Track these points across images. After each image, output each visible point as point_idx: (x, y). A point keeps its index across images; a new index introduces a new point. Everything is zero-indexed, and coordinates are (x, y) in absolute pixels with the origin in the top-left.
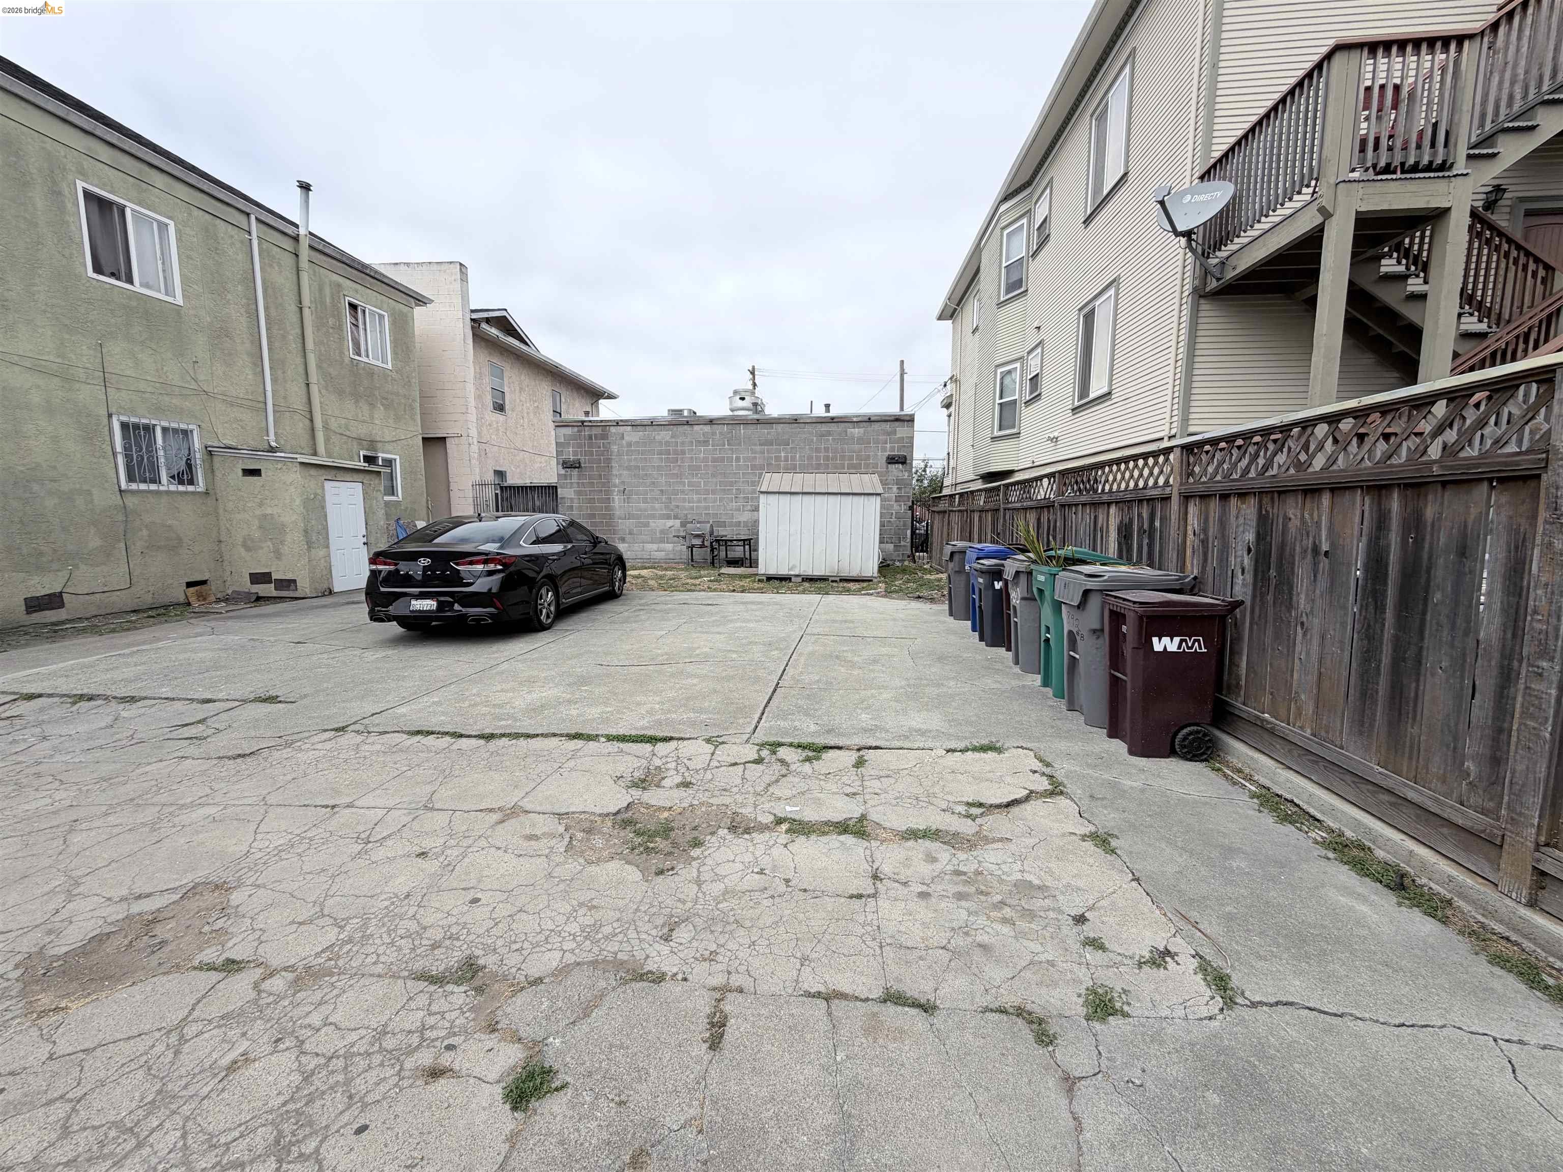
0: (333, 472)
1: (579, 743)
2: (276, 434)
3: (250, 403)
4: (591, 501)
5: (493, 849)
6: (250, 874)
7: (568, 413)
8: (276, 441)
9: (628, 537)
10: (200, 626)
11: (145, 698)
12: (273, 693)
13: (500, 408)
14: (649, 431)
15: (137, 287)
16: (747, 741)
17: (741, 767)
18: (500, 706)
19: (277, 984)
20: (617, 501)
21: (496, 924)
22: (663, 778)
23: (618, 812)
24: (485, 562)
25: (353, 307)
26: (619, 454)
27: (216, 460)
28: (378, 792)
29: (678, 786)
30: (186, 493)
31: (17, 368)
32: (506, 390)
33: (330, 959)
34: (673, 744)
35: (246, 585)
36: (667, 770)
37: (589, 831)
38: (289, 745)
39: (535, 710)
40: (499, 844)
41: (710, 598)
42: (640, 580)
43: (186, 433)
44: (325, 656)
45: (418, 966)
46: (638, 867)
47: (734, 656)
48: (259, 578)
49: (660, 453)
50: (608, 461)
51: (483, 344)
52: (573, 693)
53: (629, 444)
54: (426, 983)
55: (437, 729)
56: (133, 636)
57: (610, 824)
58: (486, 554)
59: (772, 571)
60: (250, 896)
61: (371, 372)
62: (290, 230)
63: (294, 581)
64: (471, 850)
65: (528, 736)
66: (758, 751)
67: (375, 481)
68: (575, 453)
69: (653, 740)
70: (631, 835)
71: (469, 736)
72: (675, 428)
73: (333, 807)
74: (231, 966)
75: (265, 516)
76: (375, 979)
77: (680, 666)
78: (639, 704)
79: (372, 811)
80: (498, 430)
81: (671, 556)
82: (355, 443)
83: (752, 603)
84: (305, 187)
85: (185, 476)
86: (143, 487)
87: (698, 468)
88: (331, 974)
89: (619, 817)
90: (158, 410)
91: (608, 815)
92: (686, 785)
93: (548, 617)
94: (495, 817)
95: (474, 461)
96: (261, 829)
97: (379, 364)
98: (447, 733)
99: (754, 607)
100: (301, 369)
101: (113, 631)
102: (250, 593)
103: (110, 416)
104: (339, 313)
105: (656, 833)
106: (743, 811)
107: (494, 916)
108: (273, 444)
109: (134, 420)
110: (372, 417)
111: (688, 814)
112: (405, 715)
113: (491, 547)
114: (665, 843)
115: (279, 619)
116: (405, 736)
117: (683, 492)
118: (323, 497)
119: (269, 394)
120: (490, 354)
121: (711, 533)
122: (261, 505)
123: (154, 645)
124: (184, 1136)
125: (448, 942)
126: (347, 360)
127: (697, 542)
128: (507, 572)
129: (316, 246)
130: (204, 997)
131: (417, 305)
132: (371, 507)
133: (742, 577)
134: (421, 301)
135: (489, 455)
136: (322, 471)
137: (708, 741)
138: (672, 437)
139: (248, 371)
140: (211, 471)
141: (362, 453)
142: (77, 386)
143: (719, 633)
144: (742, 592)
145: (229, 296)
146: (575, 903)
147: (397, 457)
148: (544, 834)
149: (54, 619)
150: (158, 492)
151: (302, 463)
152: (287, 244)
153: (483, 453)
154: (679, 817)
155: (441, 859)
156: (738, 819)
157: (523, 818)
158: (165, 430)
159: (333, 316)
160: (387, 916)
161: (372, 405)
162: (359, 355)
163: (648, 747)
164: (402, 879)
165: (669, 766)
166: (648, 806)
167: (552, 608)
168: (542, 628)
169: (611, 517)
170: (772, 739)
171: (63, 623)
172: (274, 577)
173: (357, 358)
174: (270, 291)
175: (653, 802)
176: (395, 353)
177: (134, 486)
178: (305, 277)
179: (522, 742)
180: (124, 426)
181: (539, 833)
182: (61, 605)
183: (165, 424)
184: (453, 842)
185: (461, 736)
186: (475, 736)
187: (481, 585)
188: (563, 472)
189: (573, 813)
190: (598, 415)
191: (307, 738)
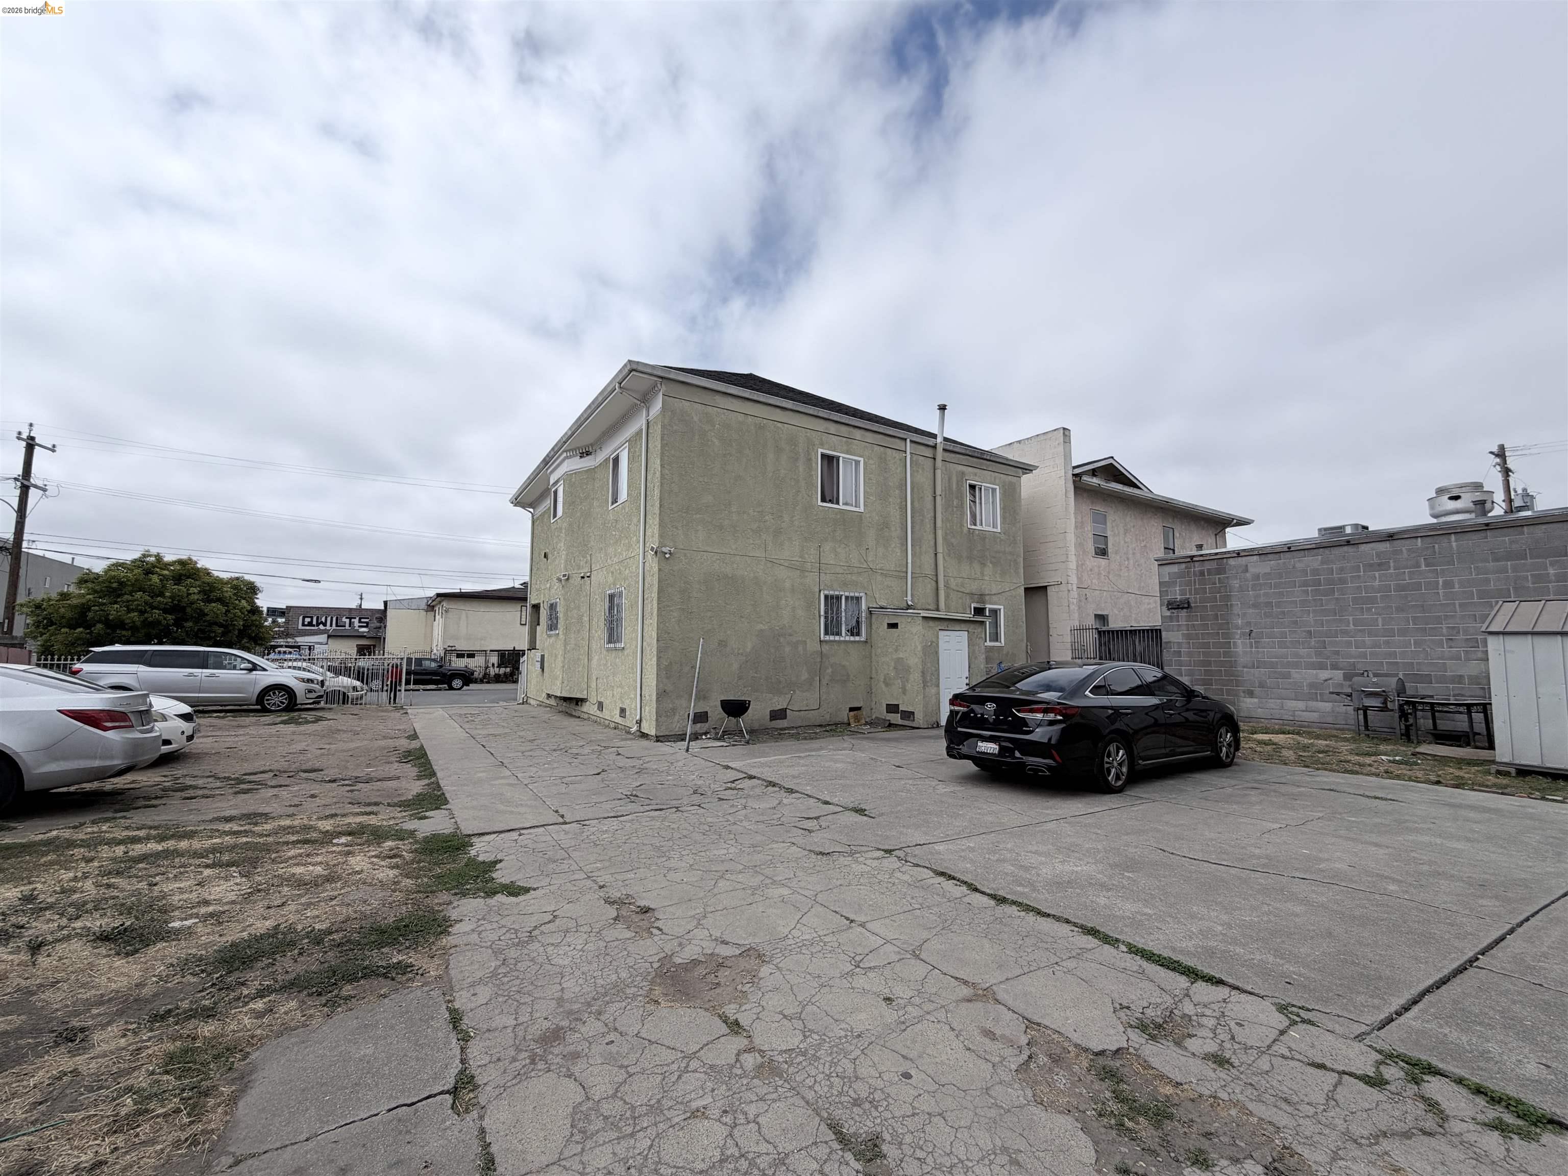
0: (946, 623)
1: (1091, 942)
2: (912, 595)
3: (897, 574)
4: (1206, 645)
5: (947, 1027)
6: (780, 955)
7: (1183, 548)
8: (912, 601)
9: (1257, 691)
10: (848, 741)
11: (797, 792)
12: (863, 806)
13: (1102, 552)
14: (1285, 559)
15: (841, 506)
16: (1360, 1037)
17: (1332, 1078)
18: (1026, 869)
19: (750, 1061)
20: (1241, 646)
21: (913, 1115)
22: (1190, 1036)
23: (1102, 1053)
24: (1045, 711)
25: (973, 487)
26: (1241, 589)
27: (874, 617)
28: (887, 921)
29: (1207, 1057)
30: (855, 642)
31: (782, 567)
32: (1109, 533)
33: (786, 1062)
34: (1223, 992)
35: (881, 712)
36: (1200, 1025)
37: (1056, 1060)
38: (852, 854)
39: (1059, 884)
40: (955, 1025)
41: (1383, 788)
42: (1269, 748)
43: (858, 599)
44: (911, 782)
45: (838, 1113)
46: (1096, 1143)
47: (1392, 887)
48: (893, 708)
49: (1305, 584)
50: (1227, 598)
51: (1085, 495)
52: (1111, 877)
53: (1257, 577)
54: (833, 1137)
55: (957, 875)
56: (815, 744)
57: (1085, 1064)
58: (1048, 703)
59: (1530, 759)
60: (771, 974)
61: (983, 536)
62: (931, 442)
63: (913, 713)
64: (928, 1017)
65: (1039, 913)
66: (1379, 1063)
67: (978, 630)
68: (1183, 592)
69: (1193, 974)
70: (1108, 1094)
71: (983, 893)
72: (1327, 551)
73: (852, 921)
74: (735, 1027)
75: (899, 659)
76: (803, 1103)
77: (1284, 879)
78: (1193, 916)
79: (874, 938)
80: (1099, 574)
81: (1330, 720)
82: (968, 597)
83: (1472, 808)
84: (943, 408)
85: (855, 631)
86: (832, 638)
87: (1373, 600)
88: (781, 1077)
89: (1101, 1061)
90: (845, 585)
91: (1086, 1050)
92: (1220, 1061)
93: (1118, 778)
94: (966, 991)
95: (1072, 607)
96: (803, 921)
97: (991, 529)
98: (966, 883)
99: (1472, 815)
100: (932, 543)
101: (805, 739)
102: (885, 720)
103: (820, 591)
104: (962, 497)
105: (1142, 1111)
106: (1306, 1152)
107: (916, 1104)
108: (910, 603)
109: (832, 593)
110: (982, 574)
111: (1205, 1106)
112: (940, 853)
113: (1051, 696)
114: (1152, 1131)
115: (893, 744)
116: (932, 874)
117: (1345, 633)
118: (938, 645)
119: (910, 565)
120: (1092, 503)
121: (1401, 690)
122: (896, 650)
123: (818, 753)
124: (651, 1147)
125: (867, 1106)
126: (965, 530)
127: (1375, 702)
128: (1069, 723)
129: (948, 448)
130: (712, 1042)
131: (1024, 474)
132: (974, 651)
133: (1460, 762)
134: (1027, 469)
135: (1090, 599)
136: (937, 623)
137: (1282, 1009)
138: (1323, 563)
139: (898, 550)
140: (870, 625)
141: (973, 606)
142: (807, 574)
143: (1376, 845)
144: (1457, 786)
145: (891, 500)
146: (998, 1143)
147: (1002, 607)
148: (1003, 1036)
149: (781, 726)
150: (839, 642)
151: (924, 617)
152: (928, 452)
153: (1083, 598)
154: (1189, 1105)
155: (901, 1013)
156: (1292, 1162)
157: (991, 1006)
158: (847, 598)
159: (957, 498)
160: (837, 1046)
161: (983, 565)
162: (975, 525)
163: (1183, 982)
164: (863, 1016)
165: (1204, 1021)
166: (1148, 1066)
167: (1124, 770)
168: (1108, 790)
169: (1233, 664)
170: (1416, 1054)
171: (785, 729)
172: (901, 709)
173: (973, 527)
174: (916, 490)
175: (1155, 1062)
176: (1004, 518)
177: (827, 638)
178: (938, 472)
179: (1031, 917)
180: (826, 597)
181: (998, 1032)
182: (785, 718)
183: (847, 594)
184: (917, 1000)
185: (976, 890)
186: (988, 895)
187: (1040, 735)
188: (1168, 613)
189: (1046, 1027)
190: (1225, 546)
191: (865, 852)
